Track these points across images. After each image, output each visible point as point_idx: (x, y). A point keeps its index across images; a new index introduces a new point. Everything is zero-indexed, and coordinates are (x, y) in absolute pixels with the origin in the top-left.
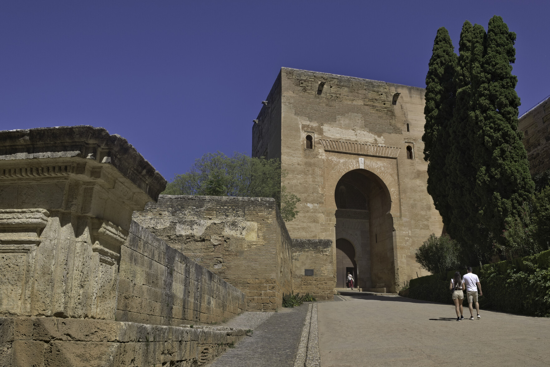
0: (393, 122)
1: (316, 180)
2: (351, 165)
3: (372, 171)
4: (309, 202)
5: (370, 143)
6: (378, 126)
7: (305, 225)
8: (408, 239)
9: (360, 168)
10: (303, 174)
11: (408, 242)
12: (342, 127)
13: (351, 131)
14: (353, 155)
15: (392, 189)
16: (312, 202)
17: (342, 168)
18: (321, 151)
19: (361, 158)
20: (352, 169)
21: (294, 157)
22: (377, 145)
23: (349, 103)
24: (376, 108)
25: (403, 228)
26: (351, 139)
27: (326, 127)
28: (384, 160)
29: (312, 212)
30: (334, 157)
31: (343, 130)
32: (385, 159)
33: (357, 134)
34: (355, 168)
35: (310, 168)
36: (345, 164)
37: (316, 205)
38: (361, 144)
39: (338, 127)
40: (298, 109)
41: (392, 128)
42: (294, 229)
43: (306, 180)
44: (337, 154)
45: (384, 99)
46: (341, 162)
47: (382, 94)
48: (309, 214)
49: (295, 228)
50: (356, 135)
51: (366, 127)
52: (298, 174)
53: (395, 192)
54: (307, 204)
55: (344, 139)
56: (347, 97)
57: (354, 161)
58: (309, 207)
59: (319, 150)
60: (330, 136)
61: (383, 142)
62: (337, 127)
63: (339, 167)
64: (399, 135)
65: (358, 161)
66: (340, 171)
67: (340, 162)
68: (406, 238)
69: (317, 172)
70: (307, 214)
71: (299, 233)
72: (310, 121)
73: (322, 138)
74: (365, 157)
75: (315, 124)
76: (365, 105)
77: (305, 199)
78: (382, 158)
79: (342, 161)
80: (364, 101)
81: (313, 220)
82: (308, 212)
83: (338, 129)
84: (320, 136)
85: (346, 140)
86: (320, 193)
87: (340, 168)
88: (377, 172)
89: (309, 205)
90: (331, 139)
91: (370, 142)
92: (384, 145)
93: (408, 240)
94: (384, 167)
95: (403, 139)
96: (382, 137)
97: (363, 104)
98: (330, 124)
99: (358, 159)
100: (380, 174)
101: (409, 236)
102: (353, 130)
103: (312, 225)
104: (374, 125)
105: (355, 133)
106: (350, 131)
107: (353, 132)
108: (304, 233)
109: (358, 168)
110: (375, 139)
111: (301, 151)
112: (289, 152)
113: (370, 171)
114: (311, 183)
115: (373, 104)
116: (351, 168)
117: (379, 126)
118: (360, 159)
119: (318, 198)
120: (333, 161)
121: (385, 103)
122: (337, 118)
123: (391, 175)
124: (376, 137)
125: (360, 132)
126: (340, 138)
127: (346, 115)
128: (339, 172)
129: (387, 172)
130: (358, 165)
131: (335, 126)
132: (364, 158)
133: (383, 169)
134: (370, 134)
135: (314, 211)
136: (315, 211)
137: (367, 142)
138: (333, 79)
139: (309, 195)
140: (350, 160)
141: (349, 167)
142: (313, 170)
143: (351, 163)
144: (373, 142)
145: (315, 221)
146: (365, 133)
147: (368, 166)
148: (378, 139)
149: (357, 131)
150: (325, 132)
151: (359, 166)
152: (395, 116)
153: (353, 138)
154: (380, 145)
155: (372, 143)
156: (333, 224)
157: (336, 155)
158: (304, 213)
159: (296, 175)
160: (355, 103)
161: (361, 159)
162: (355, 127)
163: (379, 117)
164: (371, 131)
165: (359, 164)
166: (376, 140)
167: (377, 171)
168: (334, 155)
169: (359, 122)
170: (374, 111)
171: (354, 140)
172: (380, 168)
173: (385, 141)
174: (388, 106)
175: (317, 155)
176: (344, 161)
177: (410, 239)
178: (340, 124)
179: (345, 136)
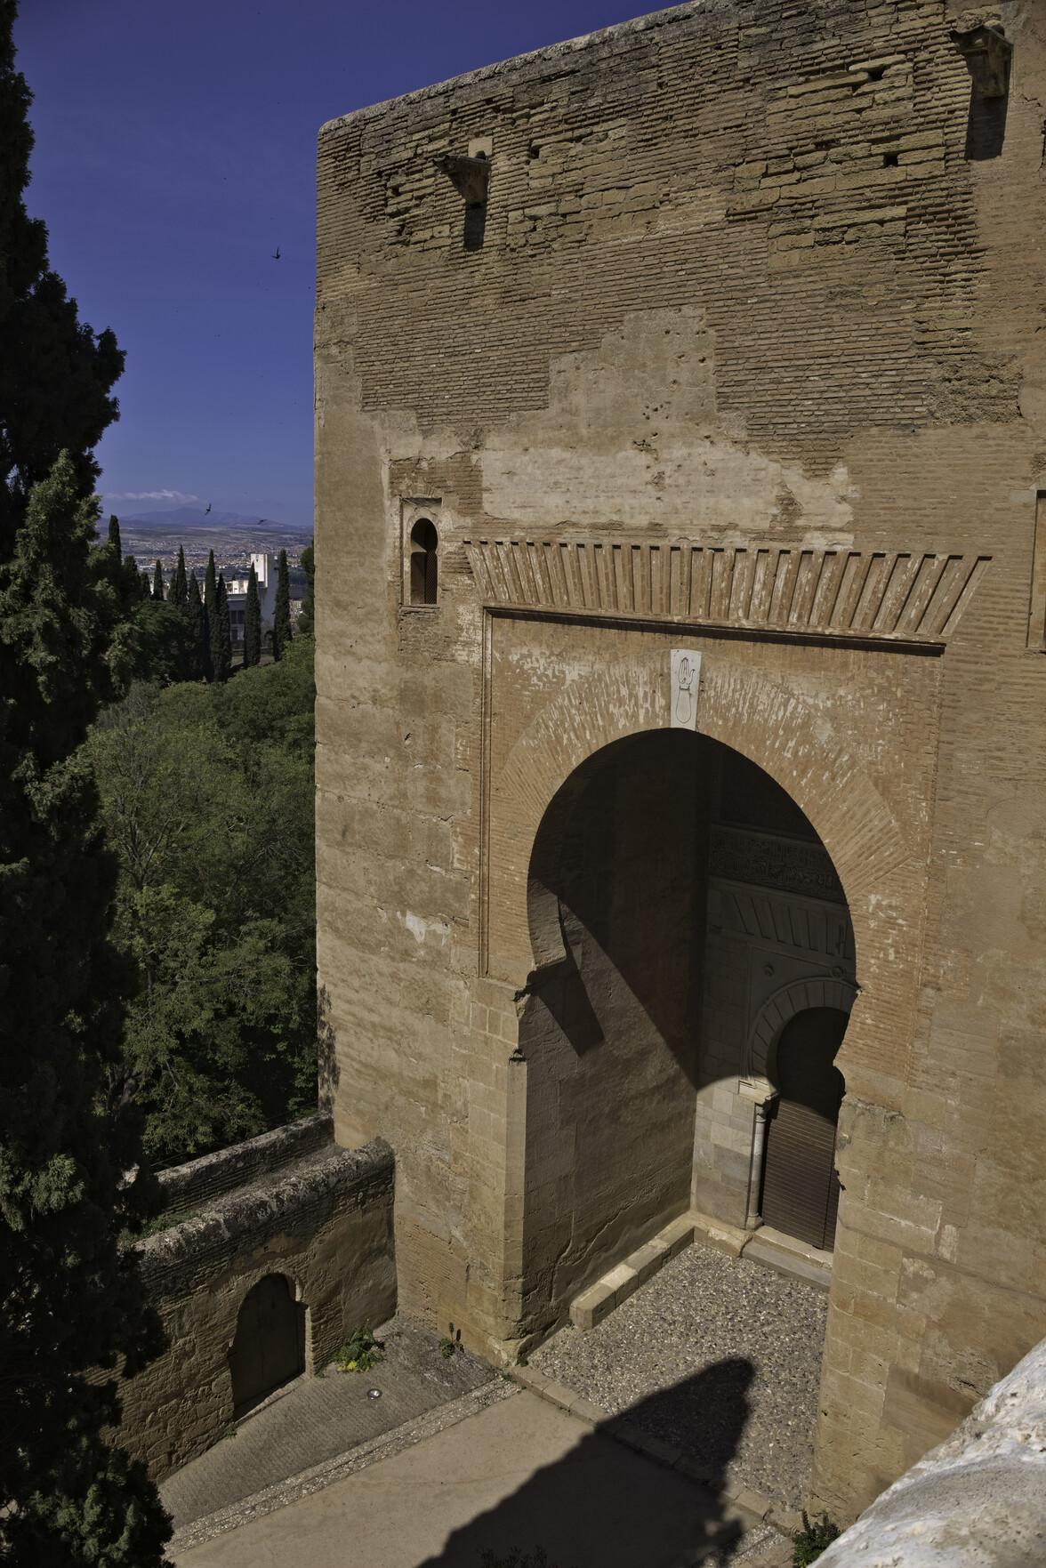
0: (950, 315)
1: (443, 793)
2: (621, 702)
3: (749, 751)
4: (414, 909)
5: (744, 532)
6: (816, 383)
7: (395, 1016)
8: (929, 1274)
9: (675, 724)
10: (392, 752)
11: (920, 1291)
12: (580, 440)
13: (631, 452)
14: (635, 635)
15: (873, 899)
16: (426, 909)
17: (572, 720)
18: (469, 615)
19: (683, 653)
20: (624, 727)
21: (360, 660)
22: (796, 548)
23: (633, 235)
24: (823, 221)
25: (903, 1195)
26: (627, 520)
27: (493, 459)
28: (845, 665)
29: (423, 963)
30: (536, 652)
31: (584, 461)
32: (853, 655)
33: (661, 475)
34: (642, 726)
35: (419, 721)
36: (588, 690)
37: (439, 928)
38: (685, 545)
39: (558, 443)
40: (378, 367)
41: (936, 373)
42: (360, 1023)
43: (402, 786)
44: (548, 627)
45: (887, 112)
46: (569, 678)
47: (876, 74)
48: (408, 970)
49: (362, 1019)
50: (658, 481)
51: (725, 402)
52: (371, 754)
53: (891, 922)
54: (404, 915)
55: (586, 520)
56: (621, 195)
57: (642, 674)
58: (410, 934)
59: (461, 609)
60: (516, 515)
61: (843, 514)
62: (549, 444)
63: (556, 715)
64: (998, 429)
65: (665, 676)
66: (559, 739)
67: (561, 679)
68: (912, 1266)
69: (449, 745)
70: (402, 966)
71: (376, 1048)
72: (426, 434)
73: (475, 530)
74: (710, 641)
75: (441, 449)
76: (737, 217)
77: (396, 888)
78: (828, 652)
79: (573, 672)
80: (731, 185)
81: (424, 1000)
82: (406, 955)
83: (556, 453)
84: (468, 521)
85: (594, 527)
86: (456, 865)
87: (563, 723)
88: (777, 760)
89: (413, 923)
90: (519, 534)
91: (745, 523)
92: (844, 543)
93: (926, 1280)
94: (834, 719)
95: (1025, 468)
96: (840, 473)
97: (719, 216)
98: (516, 429)
99: (666, 656)
100: (803, 774)
101: (935, 1261)
102: (644, 446)
103: (423, 1025)
104: (788, 376)
105: (655, 470)
106: (621, 455)
107: (644, 459)
108: (393, 1054)
109: (660, 724)
110: (780, 499)
111: (385, 624)
112: (342, 634)
113: (736, 744)
114: (419, 807)
115: (798, 190)
116: (622, 722)
117: (823, 377)
118: (677, 655)
119: (448, 895)
120: (528, 679)
121: (890, 147)
122: (553, 375)
123: (884, 785)
124: (795, 478)
125: (685, 451)
126: (567, 516)
127: (609, 339)
128: (555, 746)
129: (853, 763)
130: (660, 702)
131: (541, 435)
132: (704, 649)
133: (824, 732)
134: (756, 459)
135: (428, 958)
136: (437, 959)
137: (721, 529)
138: (542, 90)
139: (411, 872)
140: (618, 671)
141: (611, 716)
142: (433, 730)
143: (624, 691)
144: (765, 525)
145: (434, 1008)
146: (716, 455)
147: (719, 710)
148: (805, 489)
149: (664, 454)
150: (488, 490)
151: (668, 708)
152: (974, 252)
153: (639, 510)
154: (818, 543)
155: (760, 536)
156: (506, 1046)
157: (545, 637)
158: (393, 959)
159: (368, 760)
160: (667, 224)
161: (686, 659)
162: (657, 422)
163: (832, 296)
164: (762, 432)
165: (667, 695)
166: (789, 505)
167: (783, 747)
168: (536, 639)
169: (684, 377)
170: (795, 257)
171: (643, 521)
172: (805, 725)
173: (859, 508)
174: (920, 172)
175: (449, 641)
176: (585, 671)
177: (943, 1280)
178: (566, 419)
179: (590, 504)
